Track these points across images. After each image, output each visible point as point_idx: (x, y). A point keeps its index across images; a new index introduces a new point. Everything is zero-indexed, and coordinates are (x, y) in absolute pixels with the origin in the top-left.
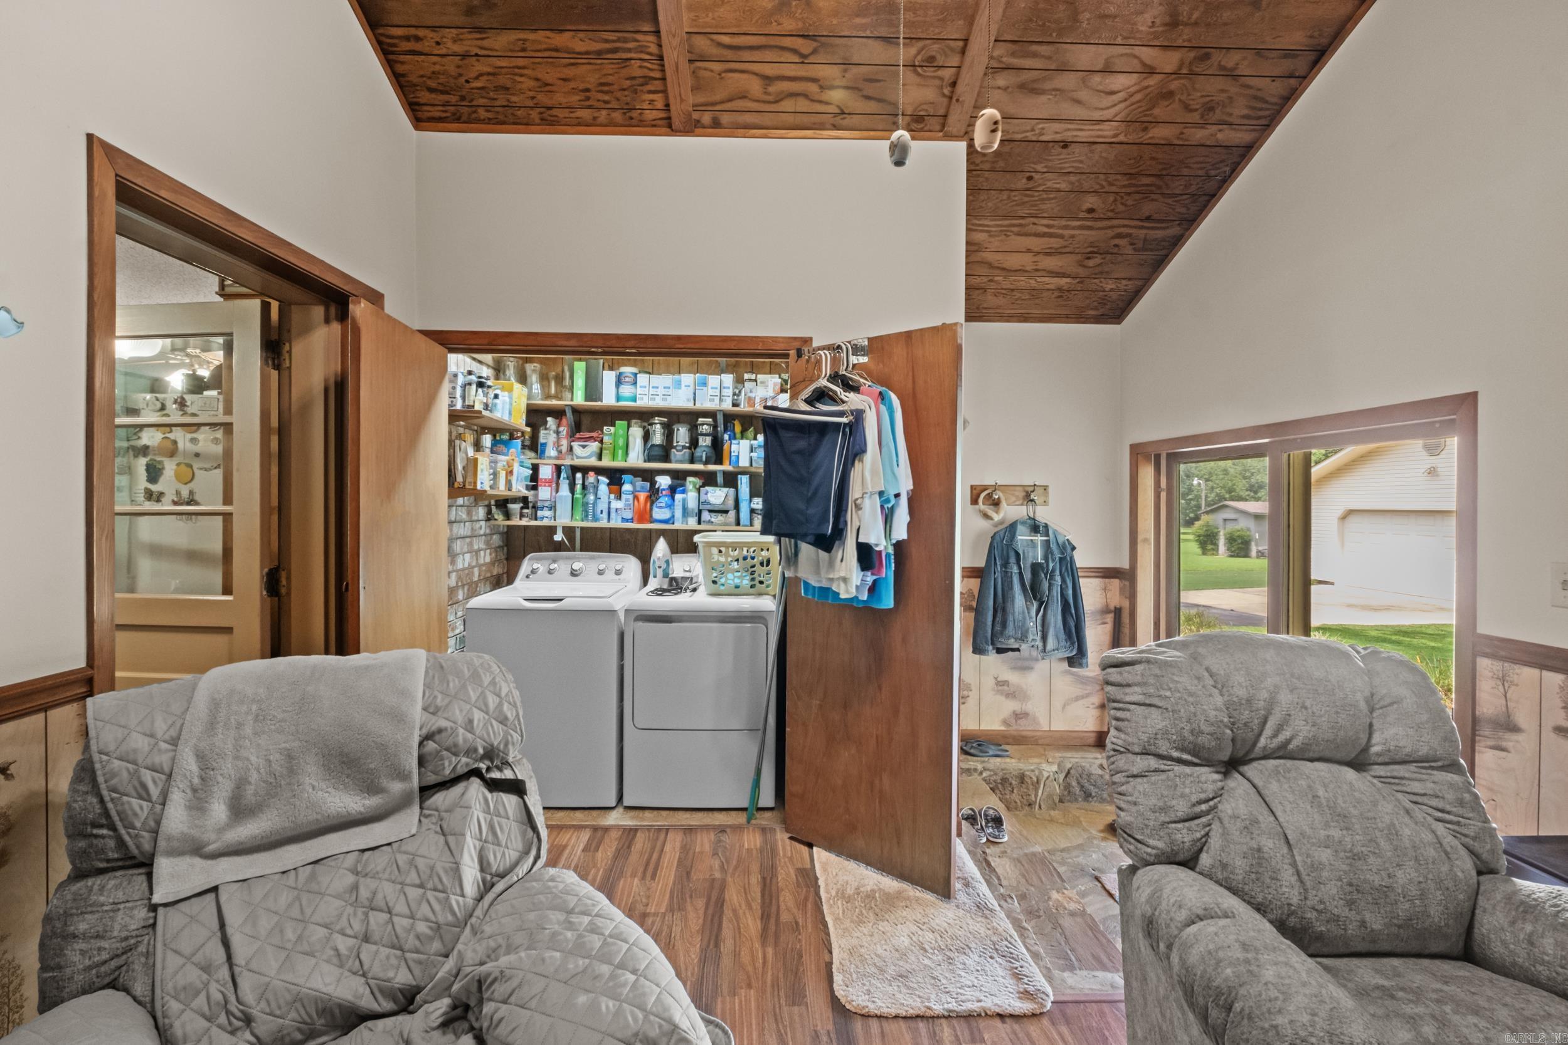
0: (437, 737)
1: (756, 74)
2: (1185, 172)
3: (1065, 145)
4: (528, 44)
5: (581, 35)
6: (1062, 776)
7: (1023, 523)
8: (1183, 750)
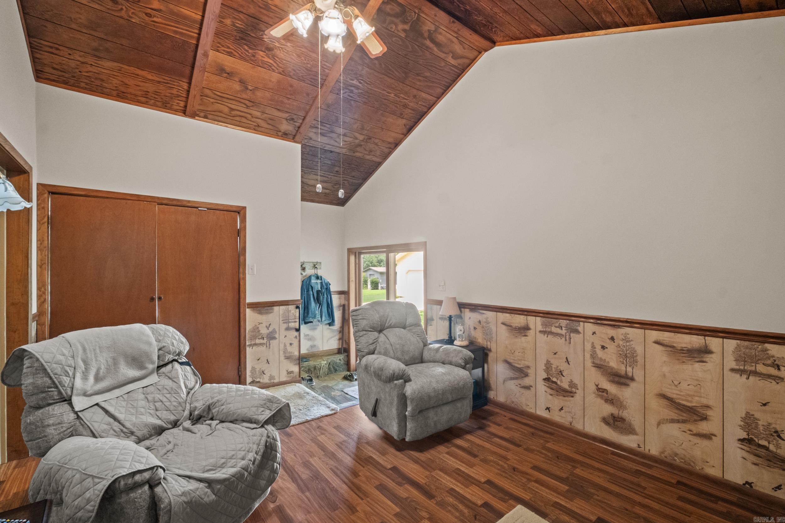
0: (163, 349)
1: (227, 106)
2: (364, 166)
3: (331, 152)
4: (123, 69)
5: (153, 74)
6: (327, 365)
7: (314, 276)
8: (371, 328)
